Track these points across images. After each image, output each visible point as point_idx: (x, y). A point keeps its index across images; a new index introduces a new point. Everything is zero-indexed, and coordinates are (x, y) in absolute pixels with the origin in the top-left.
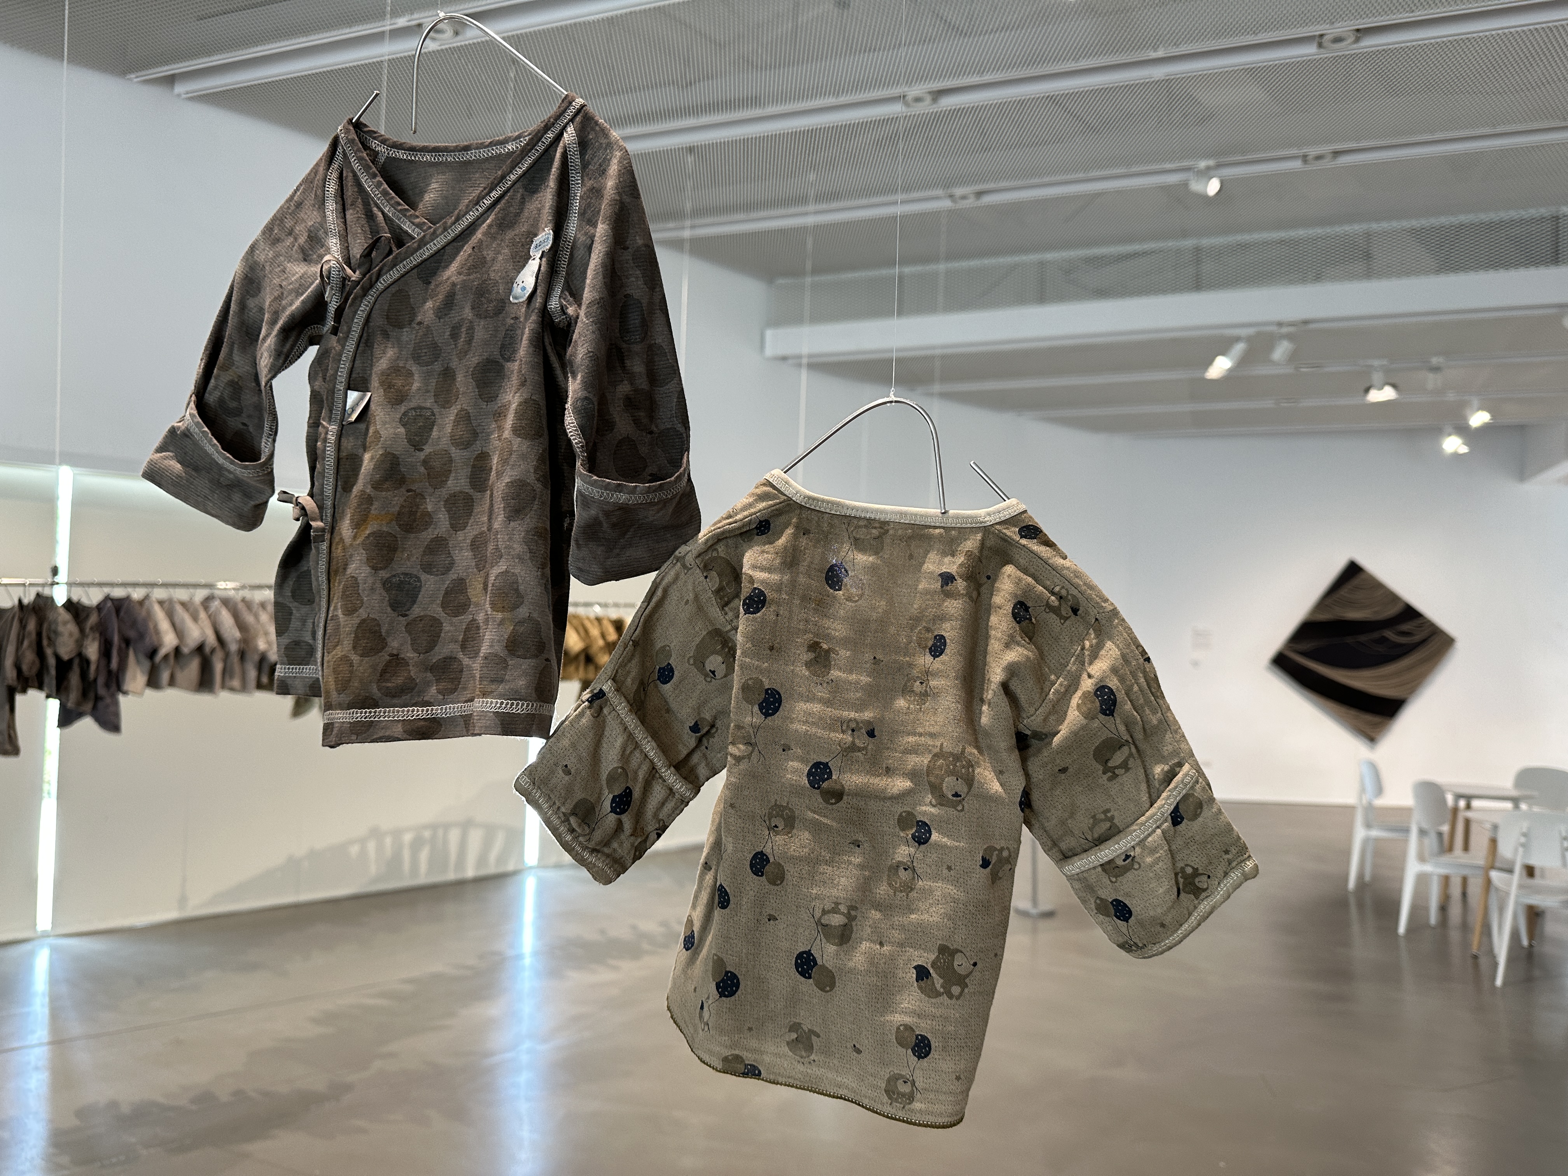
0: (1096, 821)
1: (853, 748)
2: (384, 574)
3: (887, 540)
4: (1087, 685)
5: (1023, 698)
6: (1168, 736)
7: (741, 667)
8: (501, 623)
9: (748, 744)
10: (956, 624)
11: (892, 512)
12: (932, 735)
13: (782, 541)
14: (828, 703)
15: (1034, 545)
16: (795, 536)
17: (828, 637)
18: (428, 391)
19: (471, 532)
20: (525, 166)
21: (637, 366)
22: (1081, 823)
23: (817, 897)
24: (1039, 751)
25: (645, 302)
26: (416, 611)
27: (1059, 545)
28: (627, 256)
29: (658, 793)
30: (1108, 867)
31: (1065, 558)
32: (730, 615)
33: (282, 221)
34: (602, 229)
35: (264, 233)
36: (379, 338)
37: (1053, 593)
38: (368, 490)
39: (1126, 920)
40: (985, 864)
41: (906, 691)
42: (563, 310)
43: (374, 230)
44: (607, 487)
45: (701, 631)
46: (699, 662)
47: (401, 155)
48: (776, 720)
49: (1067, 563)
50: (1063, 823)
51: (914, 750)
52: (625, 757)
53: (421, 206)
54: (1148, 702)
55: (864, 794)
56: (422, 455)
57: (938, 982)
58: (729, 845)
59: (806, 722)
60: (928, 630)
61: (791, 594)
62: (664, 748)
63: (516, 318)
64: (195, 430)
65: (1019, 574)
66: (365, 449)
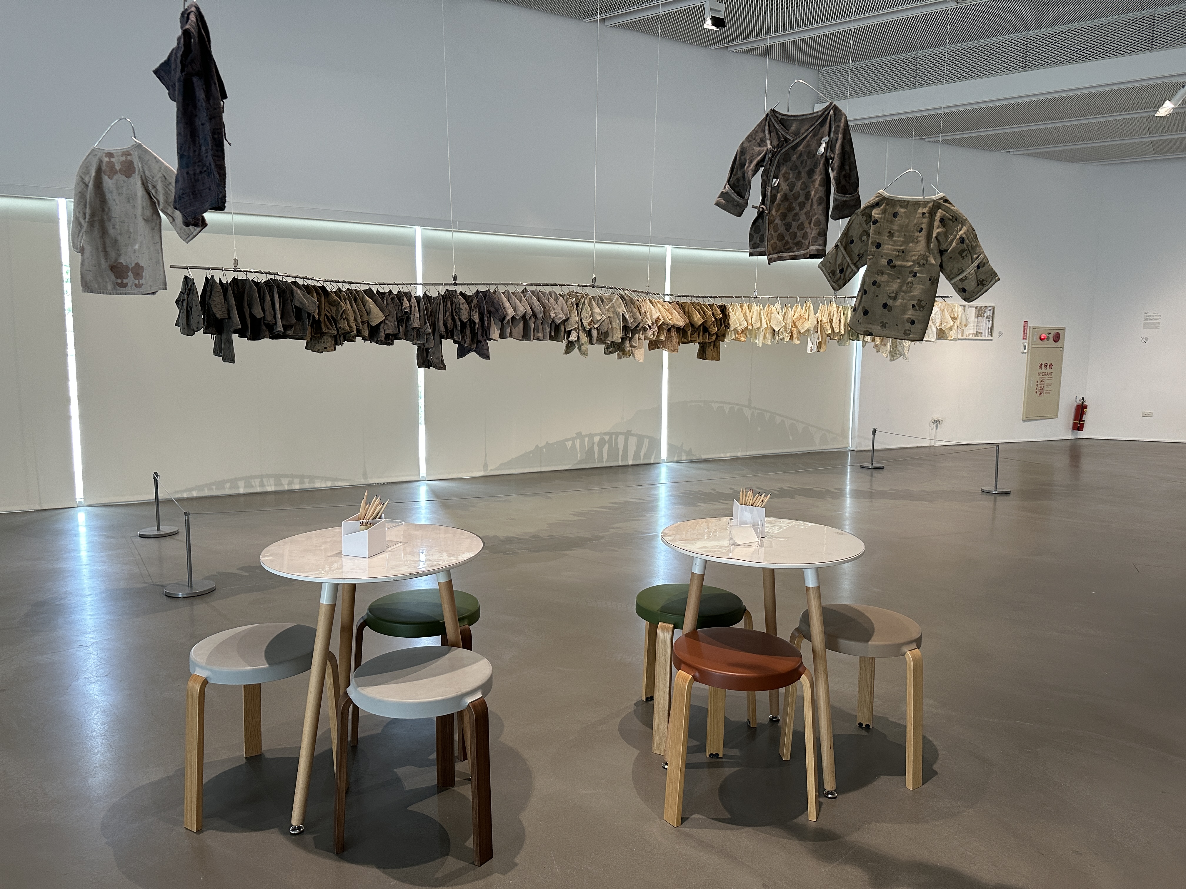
0: (959, 270)
1: (898, 255)
2: (784, 222)
3: (909, 206)
4: (958, 237)
5: (941, 241)
6: (978, 248)
7: (871, 238)
8: (816, 229)
9: (872, 255)
10: (926, 224)
11: (910, 198)
12: (918, 251)
13: (882, 207)
14: (893, 245)
15: (946, 204)
16: (886, 206)
17: (893, 230)
18: (794, 177)
19: (805, 210)
20: (820, 120)
21: (847, 168)
22: (955, 271)
23: (888, 290)
24: (945, 254)
25: (849, 152)
26: (791, 230)
27: (953, 204)
28: (846, 141)
29: (849, 270)
30: (962, 280)
31: (954, 207)
32: (869, 226)
33: (751, 136)
34: (840, 136)
35: (746, 139)
36: (782, 165)
37: (950, 215)
38: (780, 202)
39: (965, 292)
40: (930, 280)
41: (913, 242)
42: (830, 155)
43: (779, 139)
44: (841, 196)
45: (861, 230)
46: (860, 238)
47: (785, 117)
48: (879, 250)
49: (955, 208)
50: (951, 271)
51: (914, 255)
52: (842, 261)
53: (790, 130)
54: (973, 241)
55: (900, 266)
56: (792, 193)
57: (917, 307)
58: (867, 279)
59: (887, 250)
60: (918, 227)
61: (884, 219)
62: (851, 260)
63: (818, 158)
64: (729, 192)
65: (942, 211)
66: (778, 193)
